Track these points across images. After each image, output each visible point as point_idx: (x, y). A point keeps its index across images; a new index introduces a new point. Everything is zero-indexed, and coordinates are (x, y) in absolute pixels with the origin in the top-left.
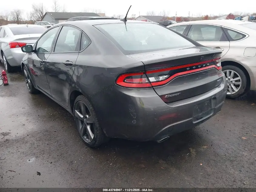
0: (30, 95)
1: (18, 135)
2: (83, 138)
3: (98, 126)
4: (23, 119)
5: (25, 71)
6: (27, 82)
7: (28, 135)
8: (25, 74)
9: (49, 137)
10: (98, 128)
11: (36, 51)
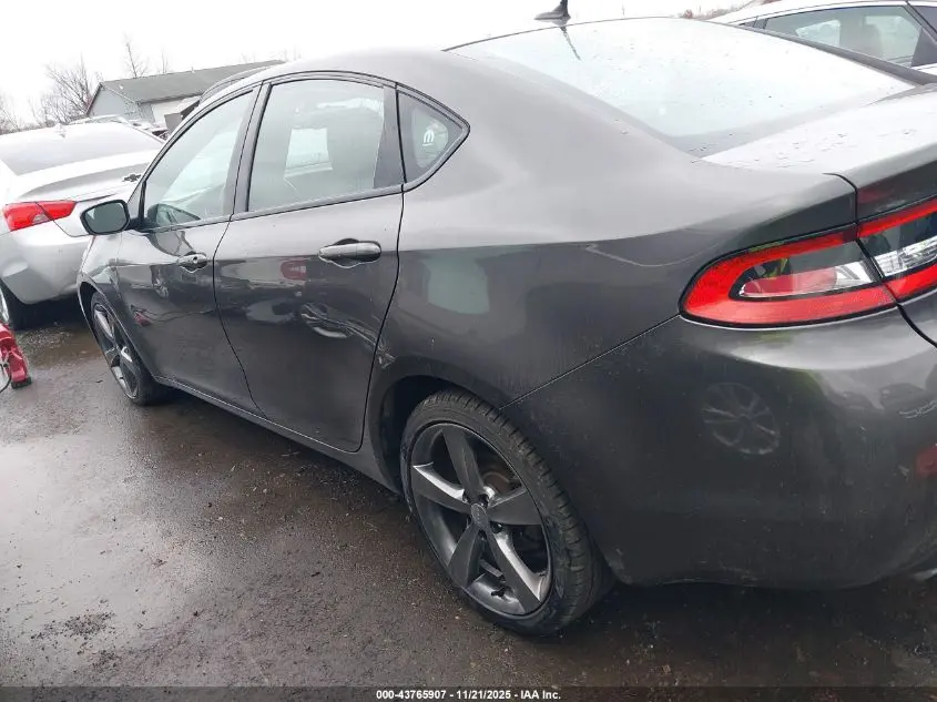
0: (137, 414)
1: (150, 621)
2: (475, 592)
3: (571, 536)
4: (146, 535)
5: (99, 315)
6: (117, 362)
7: (196, 614)
8: (102, 330)
9: (298, 606)
10: (577, 547)
11: (145, 223)
